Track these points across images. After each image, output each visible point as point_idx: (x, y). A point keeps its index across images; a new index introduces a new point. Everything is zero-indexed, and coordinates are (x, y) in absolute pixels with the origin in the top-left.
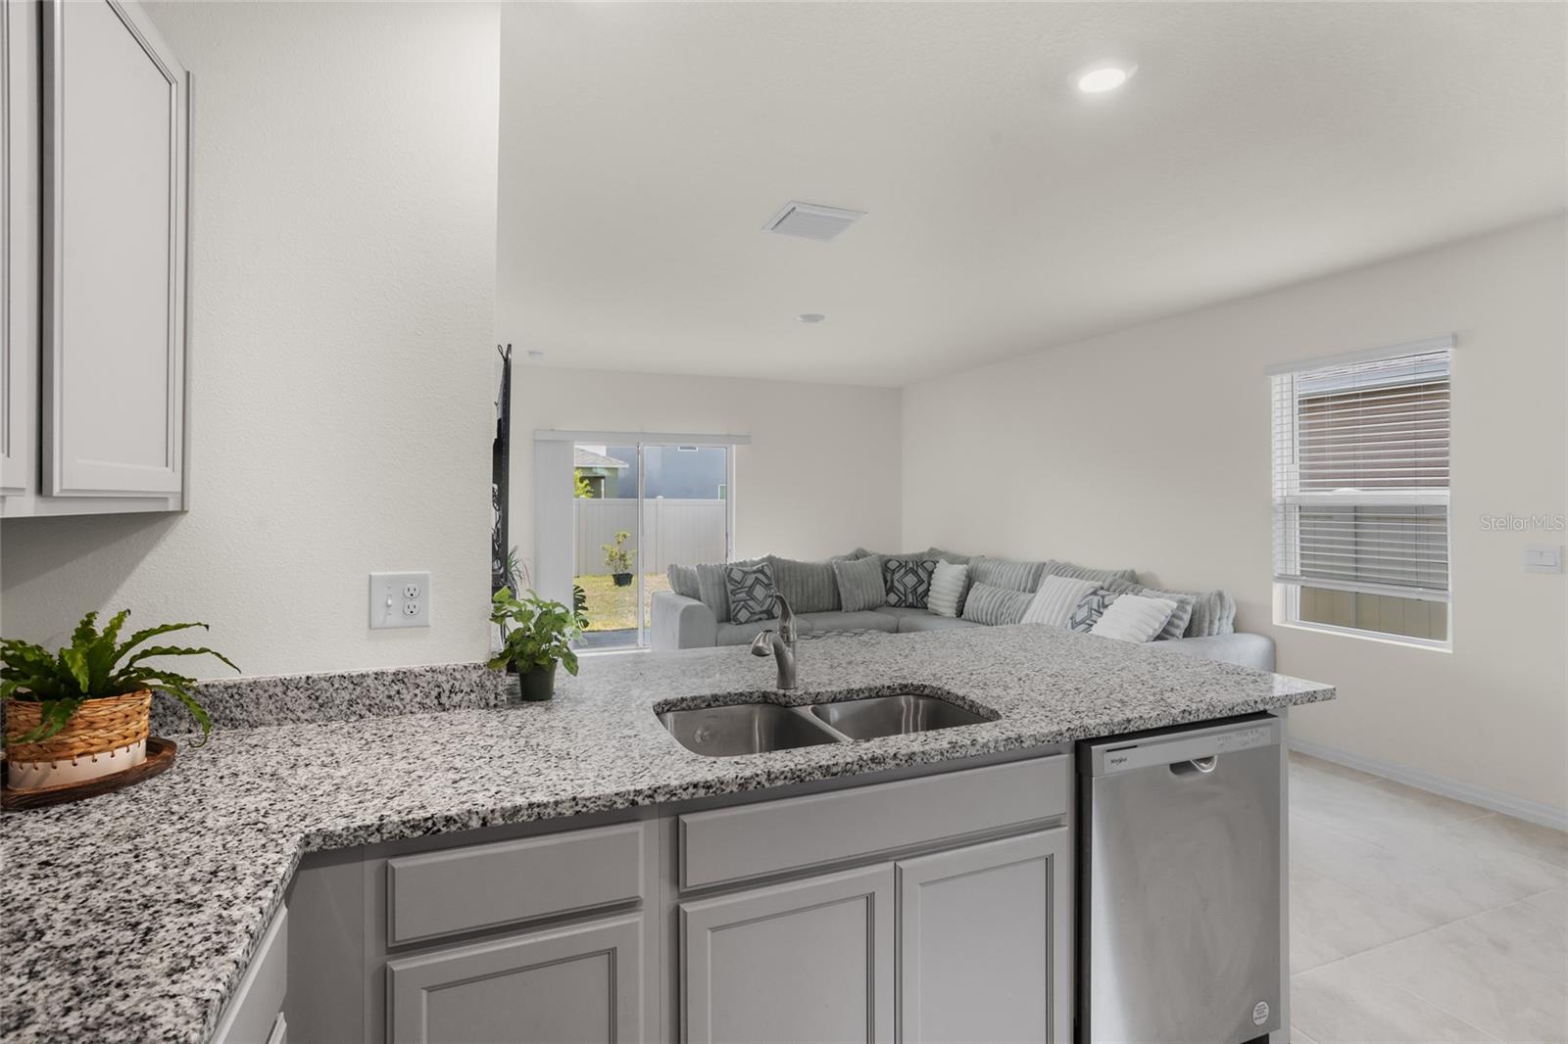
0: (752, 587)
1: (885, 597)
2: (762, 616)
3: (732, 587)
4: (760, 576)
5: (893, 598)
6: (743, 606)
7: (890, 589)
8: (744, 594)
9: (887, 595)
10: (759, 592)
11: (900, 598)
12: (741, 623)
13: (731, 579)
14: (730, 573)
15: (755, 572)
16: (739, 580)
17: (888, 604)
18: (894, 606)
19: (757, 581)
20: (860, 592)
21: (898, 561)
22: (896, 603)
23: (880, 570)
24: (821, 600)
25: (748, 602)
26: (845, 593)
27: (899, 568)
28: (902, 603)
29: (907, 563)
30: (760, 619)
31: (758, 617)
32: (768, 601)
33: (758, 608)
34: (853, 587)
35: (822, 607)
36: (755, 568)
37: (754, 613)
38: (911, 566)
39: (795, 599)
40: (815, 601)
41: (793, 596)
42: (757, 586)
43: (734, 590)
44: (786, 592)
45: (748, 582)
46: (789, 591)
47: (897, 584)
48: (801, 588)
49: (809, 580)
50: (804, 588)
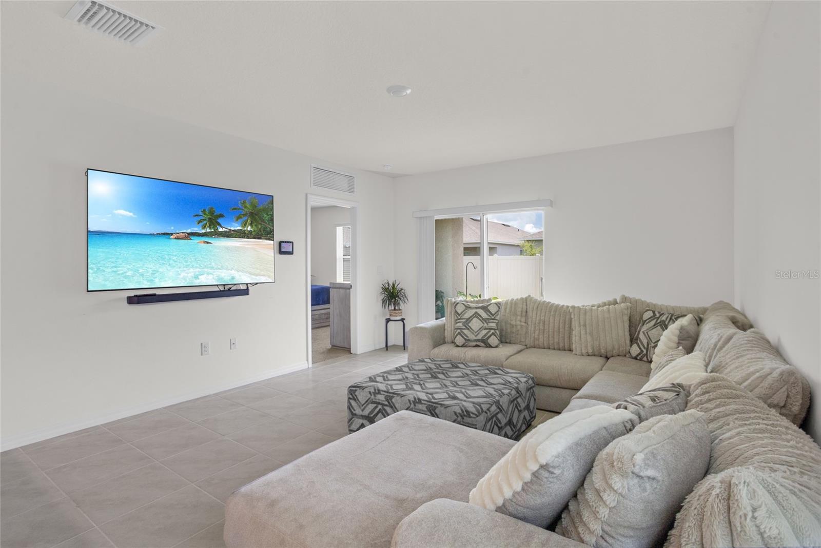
0: (469, 320)
1: (628, 348)
2: (478, 343)
3: (456, 318)
4: (481, 312)
5: (635, 350)
7: (633, 340)
9: (631, 346)
10: (475, 324)
11: (642, 351)
12: (457, 346)
14: (455, 307)
15: (476, 308)
17: (626, 354)
18: (635, 358)
19: (476, 315)
20: (589, 338)
21: (654, 312)
22: (638, 355)
23: (626, 318)
24: (561, 339)
25: (464, 331)
26: (577, 338)
27: (651, 319)
28: (643, 357)
29: (662, 314)
30: (477, 346)
31: (474, 344)
32: (484, 332)
33: (472, 337)
34: (583, 332)
35: (561, 345)
36: (481, 305)
37: (469, 340)
38: (664, 318)
39: (539, 335)
40: (556, 340)
41: (537, 332)
42: (475, 320)
43: (456, 320)
44: (533, 329)
45: (468, 315)
46: (535, 327)
47: (641, 336)
48: (544, 327)
49: (551, 320)
50: (546, 327)
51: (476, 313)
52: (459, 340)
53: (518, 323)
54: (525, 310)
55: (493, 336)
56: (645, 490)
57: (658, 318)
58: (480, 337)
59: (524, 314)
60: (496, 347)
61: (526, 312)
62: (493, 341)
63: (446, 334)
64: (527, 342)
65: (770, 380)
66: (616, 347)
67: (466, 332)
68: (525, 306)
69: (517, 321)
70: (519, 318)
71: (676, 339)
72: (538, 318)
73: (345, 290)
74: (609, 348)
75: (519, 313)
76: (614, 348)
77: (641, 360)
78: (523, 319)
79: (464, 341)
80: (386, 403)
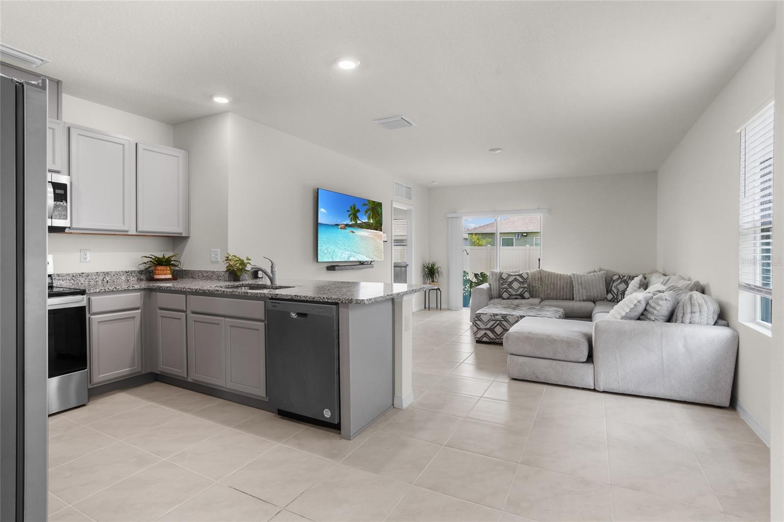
0: (511, 282)
1: (606, 295)
2: (517, 297)
3: (502, 282)
4: (518, 278)
5: (610, 296)
6: (505, 291)
7: (609, 291)
8: (506, 285)
9: (607, 295)
10: (516, 285)
11: (614, 297)
12: (504, 299)
13: (502, 278)
14: (501, 275)
15: (515, 275)
16: (505, 278)
17: (605, 299)
18: (610, 301)
19: (516, 280)
20: (584, 291)
21: (619, 276)
22: (611, 299)
23: (604, 279)
24: (565, 293)
25: (509, 289)
26: (577, 291)
27: (618, 279)
28: (615, 300)
29: (624, 276)
30: (516, 298)
31: (515, 297)
32: (521, 290)
33: (514, 293)
34: (580, 288)
35: (565, 297)
36: (517, 274)
37: (512, 295)
38: (625, 278)
39: (550, 292)
40: (562, 294)
41: (549, 290)
42: (515, 282)
43: (502, 283)
44: (546, 288)
45: (510, 280)
46: (548, 287)
47: (613, 289)
48: (554, 286)
49: (559, 283)
50: (555, 286)
51: (515, 278)
52: (505, 295)
53: (537, 285)
54: (540, 278)
55: (526, 292)
56: (667, 304)
57: (622, 278)
58: (518, 293)
59: (540, 279)
60: (528, 298)
61: (541, 278)
62: (527, 295)
63: (493, 293)
64: (543, 296)
65: (691, 285)
66: (599, 295)
67: (510, 290)
68: (540, 275)
69: (537, 284)
70: (537, 282)
71: (638, 286)
72: (550, 281)
73: (400, 268)
74: (596, 296)
75: (537, 279)
76: (598, 296)
77: (613, 301)
78: (539, 283)
79: (508, 295)
80: (503, 319)
